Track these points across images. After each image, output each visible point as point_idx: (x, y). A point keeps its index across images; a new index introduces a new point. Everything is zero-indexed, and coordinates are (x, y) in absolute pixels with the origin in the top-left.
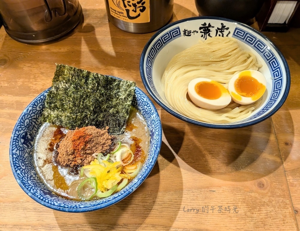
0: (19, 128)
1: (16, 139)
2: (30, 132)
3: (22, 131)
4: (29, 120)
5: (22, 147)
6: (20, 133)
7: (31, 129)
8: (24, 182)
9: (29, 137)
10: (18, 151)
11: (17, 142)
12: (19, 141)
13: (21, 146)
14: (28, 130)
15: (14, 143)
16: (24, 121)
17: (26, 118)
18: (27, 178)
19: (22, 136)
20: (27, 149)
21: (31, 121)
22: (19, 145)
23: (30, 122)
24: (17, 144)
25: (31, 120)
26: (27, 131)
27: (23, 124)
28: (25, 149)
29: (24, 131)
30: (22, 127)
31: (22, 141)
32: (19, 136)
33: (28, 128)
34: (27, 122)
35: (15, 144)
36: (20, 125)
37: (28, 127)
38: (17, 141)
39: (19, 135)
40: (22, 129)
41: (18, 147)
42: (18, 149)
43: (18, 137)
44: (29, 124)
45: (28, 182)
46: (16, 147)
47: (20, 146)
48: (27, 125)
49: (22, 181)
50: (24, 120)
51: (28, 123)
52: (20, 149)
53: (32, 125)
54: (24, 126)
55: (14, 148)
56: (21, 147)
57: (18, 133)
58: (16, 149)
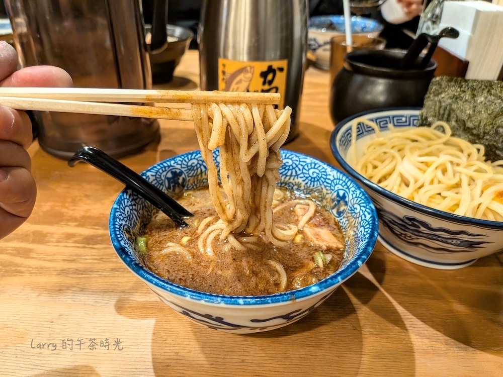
0: (179, 160)
1: (165, 167)
2: (187, 177)
3: (179, 167)
4: (198, 163)
5: (162, 180)
6: (175, 165)
7: (191, 175)
8: (123, 202)
9: (180, 181)
10: (154, 178)
11: (162, 170)
12: (166, 170)
13: (163, 178)
14: (187, 173)
15: (159, 167)
16: (191, 159)
17: (196, 157)
18: (130, 205)
19: (174, 170)
20: (164, 188)
21: (198, 166)
22: (161, 174)
23: (196, 165)
24: (161, 171)
25: (200, 164)
26: (185, 172)
27: (187, 161)
28: (163, 185)
29: (182, 167)
30: (184, 162)
31: (170, 175)
32: (171, 168)
33: (188, 169)
34: (194, 163)
35: (159, 169)
36: (183, 159)
37: (190, 170)
38: (164, 169)
39: (171, 166)
40: (181, 165)
41: (158, 175)
42: (156, 176)
43: (169, 166)
44: (194, 167)
45: (126, 206)
46: (156, 173)
47: (160, 176)
48: (191, 166)
49: (122, 200)
50: (193, 157)
51: (193, 165)
52: (158, 180)
53: (196, 171)
54: (186, 163)
55: (152, 170)
56: (161, 178)
57: (174, 163)
58: (154, 174)
